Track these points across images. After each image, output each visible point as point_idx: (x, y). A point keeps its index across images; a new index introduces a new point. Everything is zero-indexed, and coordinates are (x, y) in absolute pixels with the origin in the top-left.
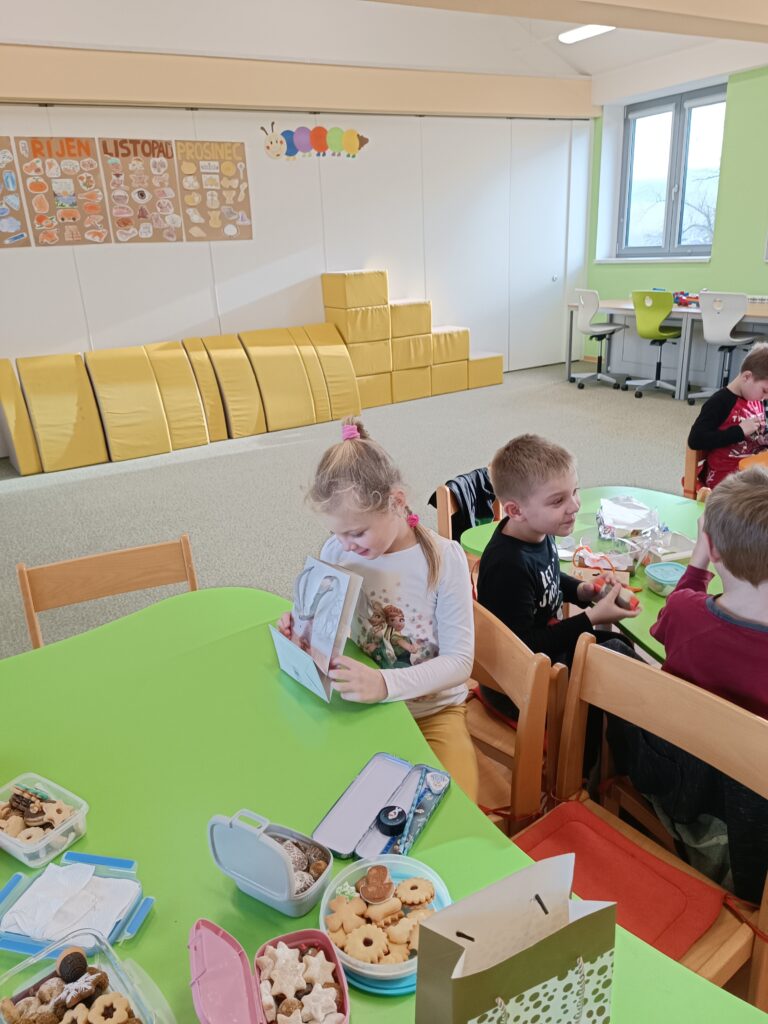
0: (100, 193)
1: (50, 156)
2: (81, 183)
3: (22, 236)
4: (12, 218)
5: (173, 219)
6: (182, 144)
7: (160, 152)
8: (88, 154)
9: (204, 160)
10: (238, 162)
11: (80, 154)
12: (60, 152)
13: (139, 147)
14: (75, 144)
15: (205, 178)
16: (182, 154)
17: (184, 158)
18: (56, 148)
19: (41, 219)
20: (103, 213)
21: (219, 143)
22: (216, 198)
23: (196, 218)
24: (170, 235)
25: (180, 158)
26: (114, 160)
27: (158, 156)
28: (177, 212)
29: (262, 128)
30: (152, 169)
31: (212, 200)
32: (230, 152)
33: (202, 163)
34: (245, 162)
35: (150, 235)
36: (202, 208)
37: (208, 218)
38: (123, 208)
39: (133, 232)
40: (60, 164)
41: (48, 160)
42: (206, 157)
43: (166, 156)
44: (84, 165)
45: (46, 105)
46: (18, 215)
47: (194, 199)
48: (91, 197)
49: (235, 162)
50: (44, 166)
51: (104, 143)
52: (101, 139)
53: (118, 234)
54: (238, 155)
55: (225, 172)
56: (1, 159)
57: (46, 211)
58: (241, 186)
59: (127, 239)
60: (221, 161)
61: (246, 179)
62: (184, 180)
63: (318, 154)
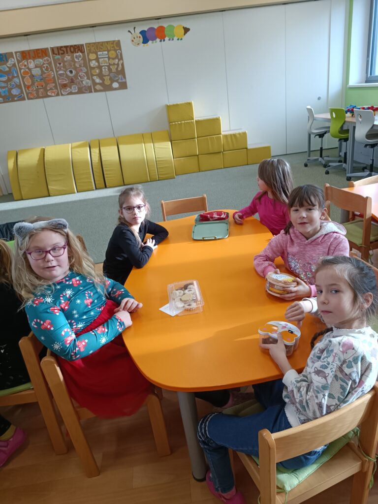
0: (53, 73)
1: (30, 59)
2: (44, 69)
3: (22, 95)
4: (17, 88)
5: (86, 82)
6: (89, 45)
7: (78, 50)
8: (46, 56)
9: (100, 51)
10: (117, 50)
11: (43, 56)
12: (34, 56)
13: (68, 49)
14: (40, 52)
15: (101, 60)
16: (89, 50)
17: (90, 52)
18: (32, 54)
19: (28, 87)
20: (55, 82)
21: (107, 42)
22: (107, 70)
23: (98, 81)
24: (87, 90)
25: (88, 52)
26: (57, 57)
27: (78, 53)
28: (88, 78)
29: (129, 31)
30: (75, 59)
31: (105, 71)
32: (113, 45)
33: (99, 53)
34: (121, 50)
35: (76, 91)
36: (101, 76)
37: (103, 80)
38: (63, 79)
39: (69, 90)
40: (34, 61)
41: (29, 61)
43: (81, 52)
44: (45, 61)
45: (27, 35)
46: (19, 86)
47: (96, 72)
48: (49, 75)
49: (116, 50)
50: (28, 63)
51: (52, 49)
52: (51, 48)
53: (62, 92)
54: (117, 47)
55: (111, 56)
56: (10, 62)
57: (30, 84)
58: (119, 62)
59: (66, 94)
60: (108, 51)
61: (122, 58)
62: (91, 62)
63: (161, 41)
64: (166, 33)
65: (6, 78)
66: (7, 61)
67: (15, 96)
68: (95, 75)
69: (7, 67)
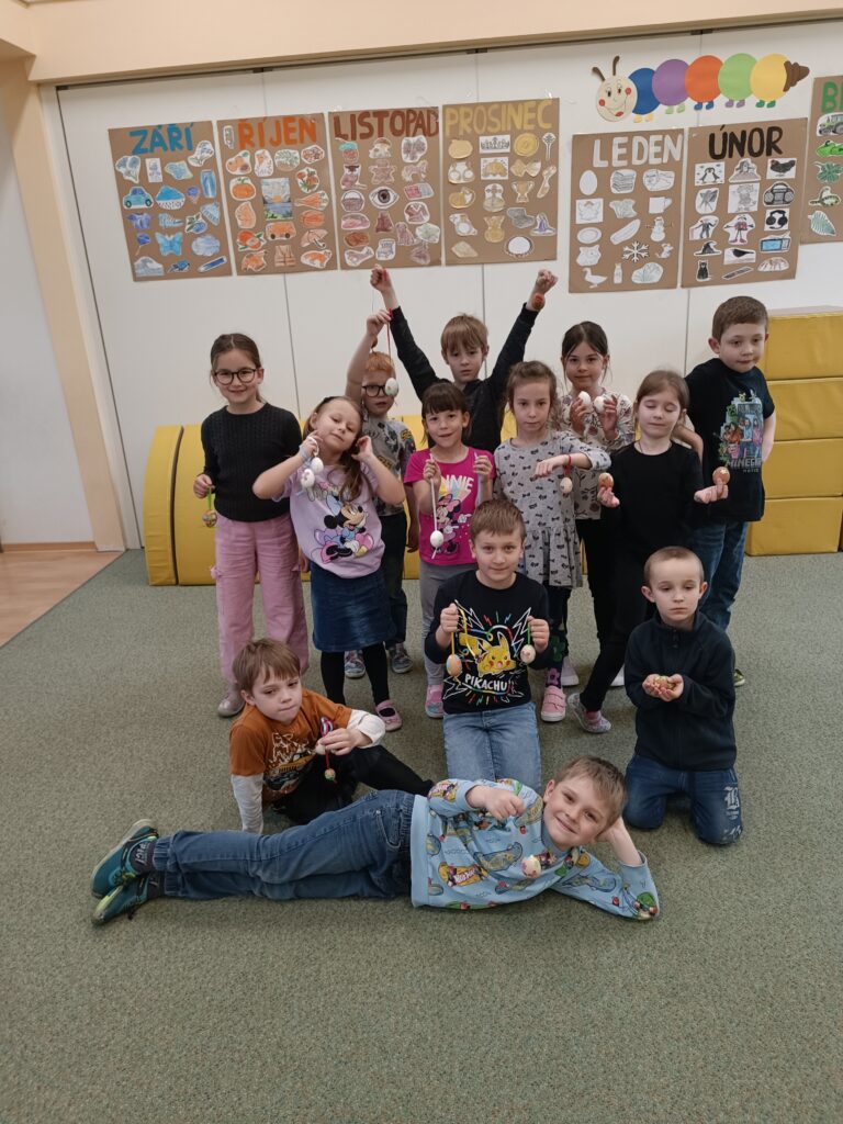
0: (326, 197)
1: (262, 146)
2: (300, 181)
3: (222, 260)
4: (209, 237)
5: (427, 231)
6: (454, 111)
7: (418, 126)
8: (314, 139)
9: (487, 133)
10: (545, 131)
11: (302, 141)
12: (275, 139)
13: (387, 121)
14: (296, 125)
15: (484, 163)
16: (451, 126)
17: (455, 134)
18: (270, 133)
19: (245, 235)
20: (328, 225)
21: (516, 104)
22: (499, 195)
23: (464, 228)
24: (424, 257)
25: (448, 134)
26: (349, 144)
27: (414, 135)
28: (434, 220)
29: (596, 71)
30: (404, 156)
31: (493, 199)
32: (532, 116)
33: (483, 139)
34: (557, 134)
35: (391, 257)
36: (476, 214)
37: (481, 227)
38: (355, 217)
39: (368, 253)
40: (273, 157)
41: (259, 152)
42: (490, 129)
43: (427, 133)
44: (307, 155)
45: (262, 70)
46: (217, 231)
47: (463, 199)
48: (313, 202)
49: (538, 133)
50: (253, 161)
51: (336, 119)
52: (330, 113)
53: (346, 256)
54: (545, 121)
55: (520, 150)
56: (199, 155)
57: (253, 225)
58: (545, 172)
59: (358, 264)
60: (515, 133)
61: (555, 161)
62: (451, 169)
63: (698, 107)
64: (722, 80)
65: (182, 201)
66: (191, 148)
67: (203, 259)
68: (459, 211)
69: (189, 165)
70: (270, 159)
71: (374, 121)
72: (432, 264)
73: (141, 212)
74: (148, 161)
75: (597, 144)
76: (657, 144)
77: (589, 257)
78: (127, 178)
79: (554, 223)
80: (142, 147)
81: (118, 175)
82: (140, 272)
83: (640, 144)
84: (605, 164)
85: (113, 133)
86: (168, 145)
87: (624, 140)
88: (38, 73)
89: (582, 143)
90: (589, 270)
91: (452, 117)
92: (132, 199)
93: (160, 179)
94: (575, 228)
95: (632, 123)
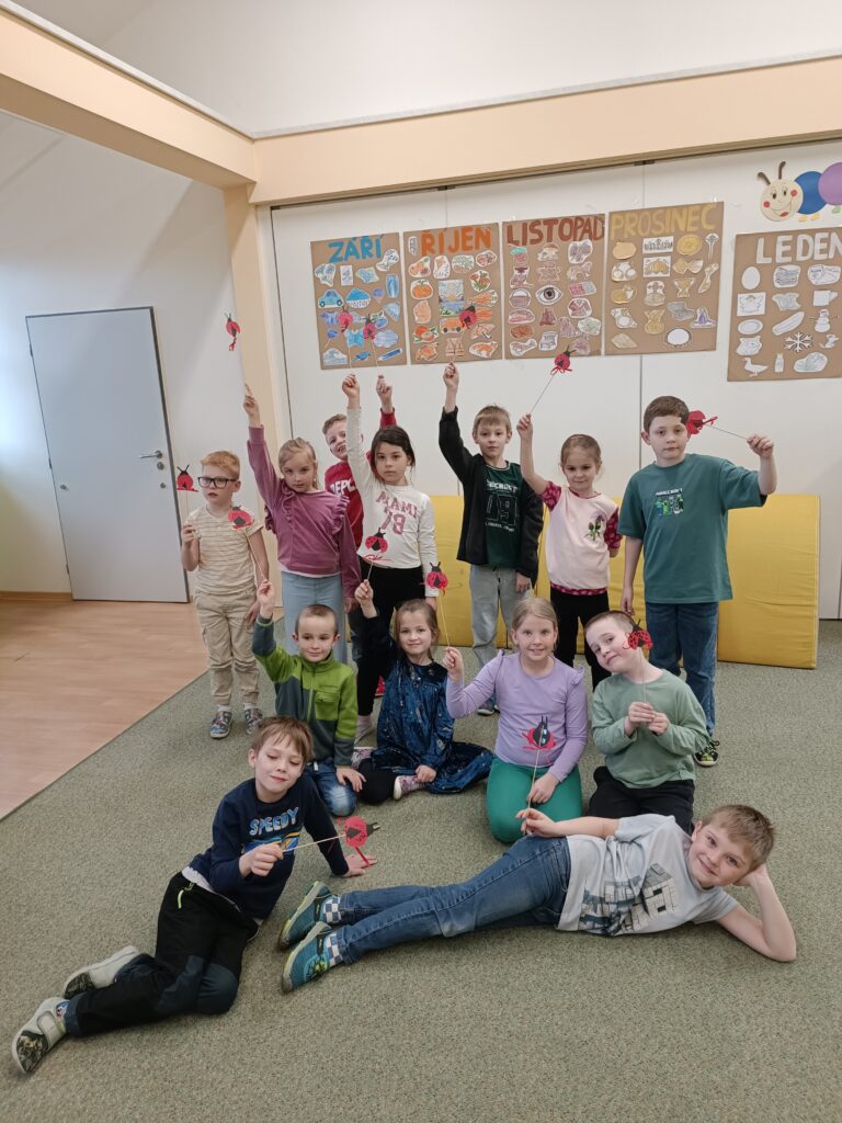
0: (495, 295)
1: (441, 252)
2: (473, 282)
3: (398, 351)
4: (389, 331)
5: (588, 323)
6: (620, 217)
7: (585, 231)
8: (488, 246)
9: (651, 236)
10: (709, 232)
11: (477, 247)
12: (453, 246)
13: (556, 228)
14: (473, 234)
15: (647, 262)
16: (616, 231)
17: (619, 238)
18: (449, 241)
19: (420, 330)
20: (495, 320)
21: (680, 208)
22: (660, 291)
23: (624, 322)
24: (585, 348)
25: (613, 238)
26: (520, 249)
27: (580, 240)
28: (596, 315)
29: (761, 175)
30: (570, 258)
31: (654, 295)
32: (697, 218)
33: (646, 241)
35: (553, 347)
36: (636, 308)
37: (641, 320)
38: (521, 312)
39: (531, 344)
40: (450, 262)
41: (439, 258)
42: (654, 232)
43: (593, 237)
44: (480, 260)
45: (446, 188)
46: (397, 327)
47: (624, 295)
48: (484, 300)
49: (702, 234)
50: (432, 266)
51: (509, 227)
52: (504, 223)
53: (511, 347)
54: (708, 223)
55: (683, 250)
56: (387, 260)
57: (428, 321)
58: (708, 269)
59: (522, 354)
60: (678, 235)
61: (717, 259)
62: (615, 268)
65: (368, 301)
66: (380, 257)
67: (382, 350)
68: (620, 306)
69: (377, 271)
70: (448, 263)
71: (544, 229)
72: (590, 355)
73: (332, 311)
74: (342, 268)
75: (761, 242)
76: (822, 241)
77: (749, 347)
78: (323, 282)
79: (715, 317)
80: (339, 256)
81: (316, 280)
82: (327, 361)
83: (805, 242)
84: (769, 260)
85: (313, 244)
86: (361, 254)
87: (789, 238)
88: (256, 197)
89: (745, 242)
90: (749, 360)
91: (618, 222)
92: (326, 300)
93: (351, 282)
94: (736, 320)
95: (796, 221)
